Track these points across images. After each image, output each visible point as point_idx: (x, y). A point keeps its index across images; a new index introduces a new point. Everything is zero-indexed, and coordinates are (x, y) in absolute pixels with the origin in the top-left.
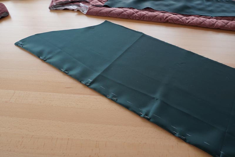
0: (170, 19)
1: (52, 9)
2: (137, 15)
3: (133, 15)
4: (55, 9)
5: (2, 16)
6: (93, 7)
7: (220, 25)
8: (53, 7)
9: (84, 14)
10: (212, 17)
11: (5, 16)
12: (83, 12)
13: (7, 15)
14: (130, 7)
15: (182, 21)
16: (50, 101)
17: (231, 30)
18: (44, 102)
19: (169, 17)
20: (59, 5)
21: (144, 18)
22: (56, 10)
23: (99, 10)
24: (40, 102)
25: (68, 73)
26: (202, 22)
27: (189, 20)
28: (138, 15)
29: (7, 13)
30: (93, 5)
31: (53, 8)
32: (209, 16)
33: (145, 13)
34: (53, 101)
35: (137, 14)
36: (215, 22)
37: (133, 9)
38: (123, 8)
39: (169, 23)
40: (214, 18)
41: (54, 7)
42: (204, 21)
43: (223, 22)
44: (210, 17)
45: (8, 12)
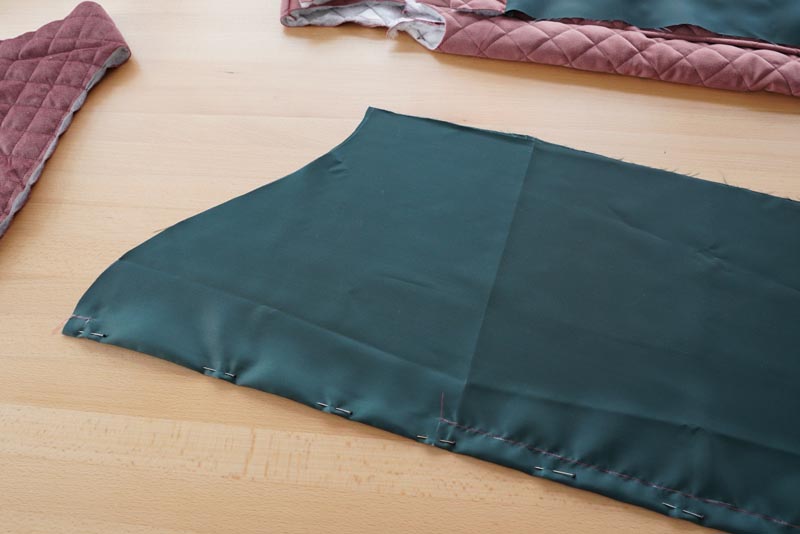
0: (777, 82)
1: (295, 23)
2: (644, 61)
3: (630, 61)
4: (306, 22)
5: (108, 65)
6: (464, 19)
8: (297, 15)
9: (425, 47)
11: (116, 64)
12: (421, 41)
13: (123, 60)
14: (612, 20)
16: (390, 472)
18: (369, 478)
19: (776, 72)
20: (320, 8)
21: (672, 73)
22: (309, 25)
23: (492, 36)
24: (356, 478)
28: (649, 59)
29: (123, 50)
30: (462, 13)
31: (295, 19)
33: (676, 54)
34: (402, 473)
35: (644, 56)
37: (625, 26)
38: (581, 21)
39: (772, 93)
41: (302, 15)
45: (128, 48)
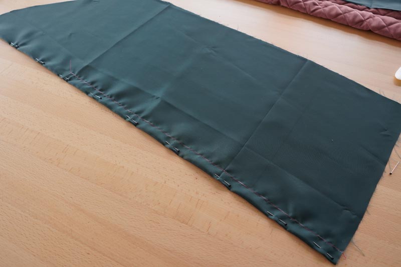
7: (374, 24)
10: (369, 8)
15: (303, 5)
17: (395, 38)
25: (44, 64)
26: (341, 14)
27: (320, 7)
32: (364, 5)
36: (366, 17)
40: (372, 10)
42: (345, 13)
43: (383, 20)
44: (365, 7)
